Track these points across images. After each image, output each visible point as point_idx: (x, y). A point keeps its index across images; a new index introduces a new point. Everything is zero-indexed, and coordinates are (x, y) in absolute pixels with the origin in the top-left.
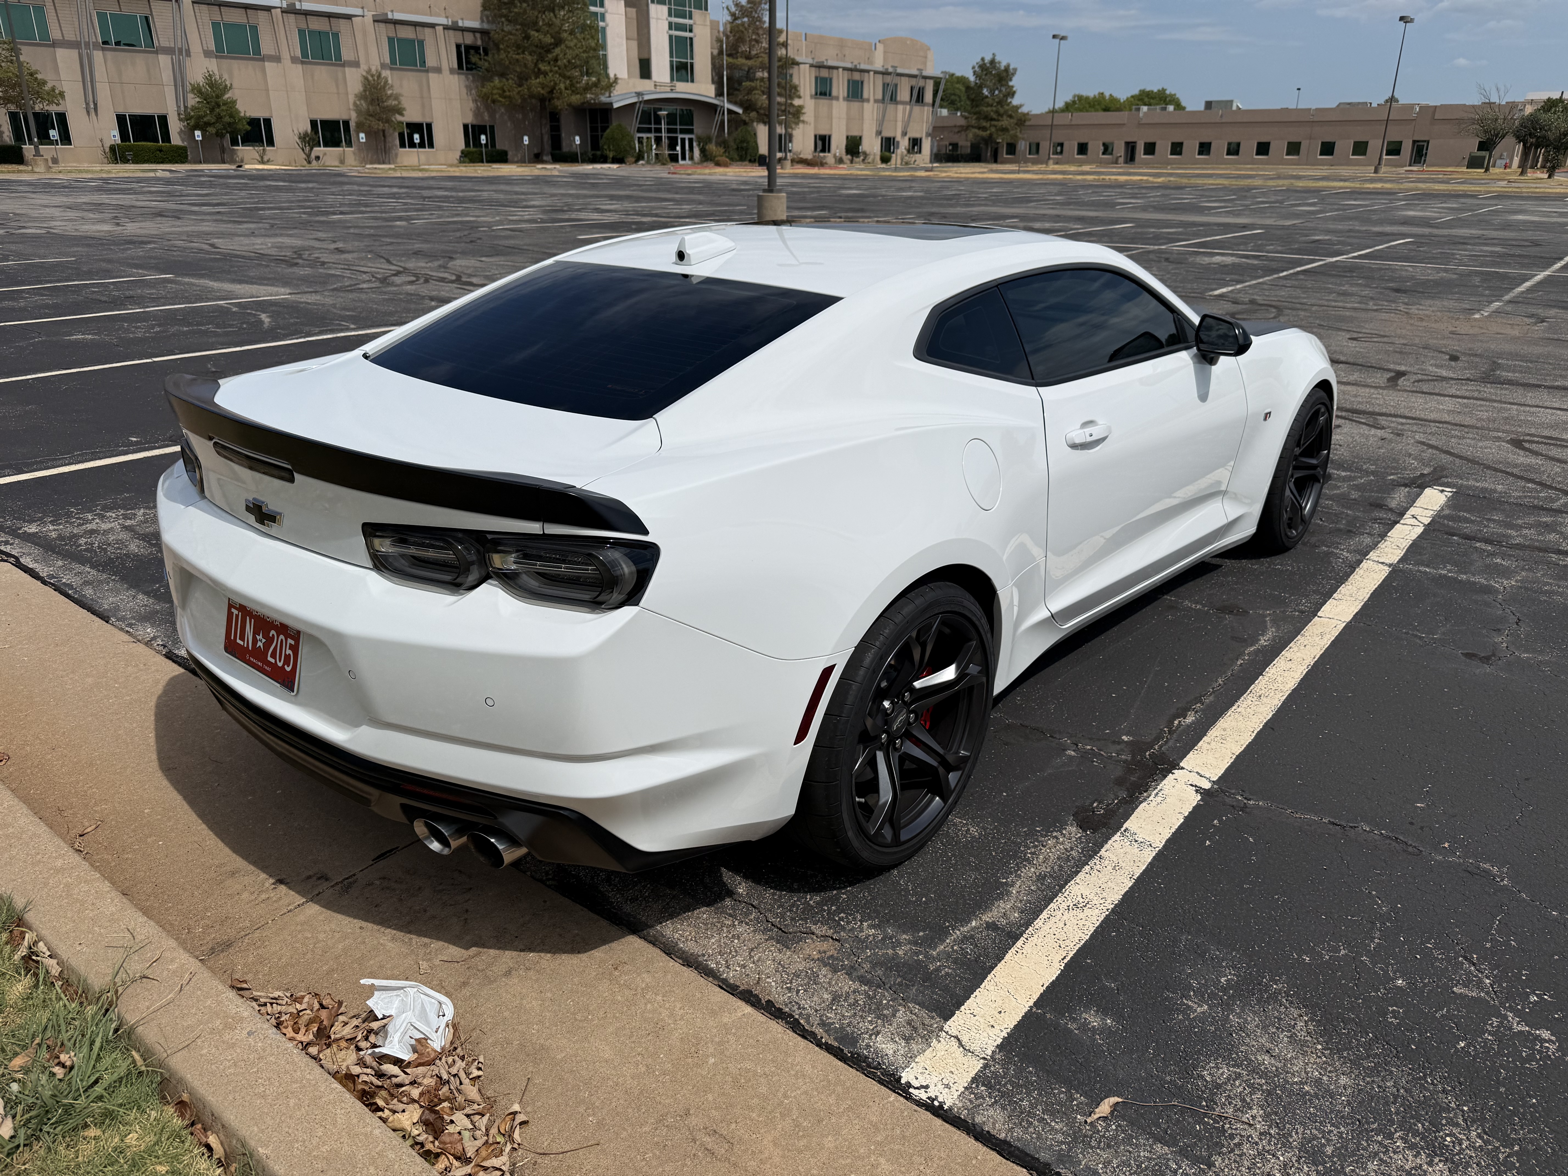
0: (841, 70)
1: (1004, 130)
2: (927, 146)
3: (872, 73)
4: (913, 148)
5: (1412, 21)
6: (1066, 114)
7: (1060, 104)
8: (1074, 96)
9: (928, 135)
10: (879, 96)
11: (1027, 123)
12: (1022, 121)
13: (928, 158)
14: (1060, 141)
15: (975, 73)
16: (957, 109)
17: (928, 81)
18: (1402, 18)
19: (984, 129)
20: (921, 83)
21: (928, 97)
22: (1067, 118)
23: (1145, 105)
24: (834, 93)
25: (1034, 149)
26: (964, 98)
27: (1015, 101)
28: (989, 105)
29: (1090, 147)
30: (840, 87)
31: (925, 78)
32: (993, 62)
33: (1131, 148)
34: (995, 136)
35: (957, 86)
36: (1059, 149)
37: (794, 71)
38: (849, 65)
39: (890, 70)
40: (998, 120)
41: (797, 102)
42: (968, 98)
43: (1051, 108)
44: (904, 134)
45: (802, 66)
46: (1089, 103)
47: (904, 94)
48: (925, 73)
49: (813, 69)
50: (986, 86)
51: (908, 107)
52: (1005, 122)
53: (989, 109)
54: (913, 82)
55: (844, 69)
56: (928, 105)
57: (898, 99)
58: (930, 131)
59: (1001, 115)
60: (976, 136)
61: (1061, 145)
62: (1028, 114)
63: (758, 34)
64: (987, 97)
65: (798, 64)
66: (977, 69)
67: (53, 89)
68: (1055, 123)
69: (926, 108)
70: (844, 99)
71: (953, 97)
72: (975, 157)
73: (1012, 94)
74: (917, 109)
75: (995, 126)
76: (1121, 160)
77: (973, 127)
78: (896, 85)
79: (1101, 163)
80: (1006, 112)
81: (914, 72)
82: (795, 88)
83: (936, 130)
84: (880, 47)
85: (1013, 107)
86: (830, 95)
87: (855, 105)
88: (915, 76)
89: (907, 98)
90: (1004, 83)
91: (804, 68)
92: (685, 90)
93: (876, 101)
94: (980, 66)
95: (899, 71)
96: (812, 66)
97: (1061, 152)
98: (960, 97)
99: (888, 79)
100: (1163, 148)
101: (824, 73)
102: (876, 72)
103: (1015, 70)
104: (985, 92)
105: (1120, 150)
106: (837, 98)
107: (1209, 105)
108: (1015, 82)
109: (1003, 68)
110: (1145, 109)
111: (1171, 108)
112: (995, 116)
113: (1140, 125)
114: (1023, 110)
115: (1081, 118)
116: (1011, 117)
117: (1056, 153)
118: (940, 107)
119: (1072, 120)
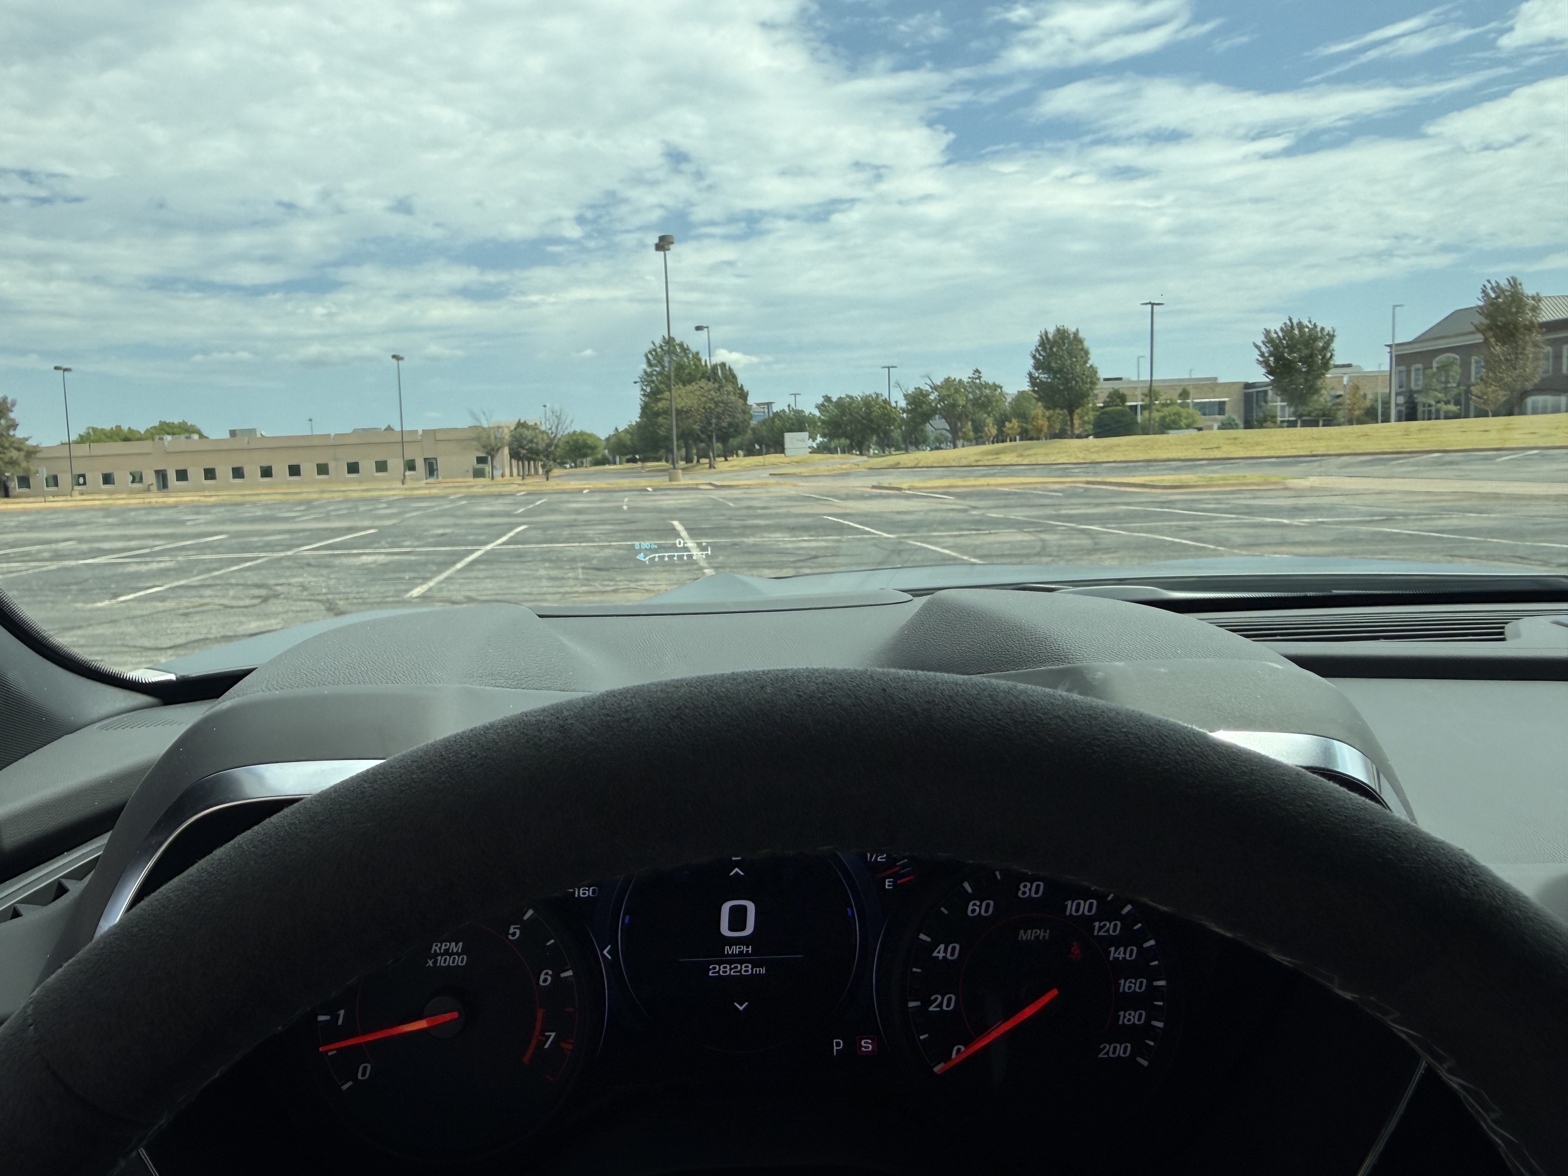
1: (13, 462)
5: (402, 359)
6: (83, 445)
7: (74, 437)
8: (89, 428)
11: (38, 456)
12: (32, 453)
14: (81, 472)
18: (394, 357)
22: (84, 449)
23: (168, 434)
25: (51, 482)
27: (19, 434)
29: (116, 477)
33: (162, 476)
36: (81, 480)
40: (5, 454)
43: (66, 441)
46: (106, 435)
52: (14, 454)
59: (7, 448)
61: (84, 476)
62: (36, 446)
68: (72, 454)
73: (14, 427)
76: (154, 488)
79: (132, 492)
80: (11, 445)
85: (18, 439)
97: (85, 483)
100: (196, 474)
103: (15, 400)
105: (150, 478)
107: (233, 433)
108: (16, 415)
110: (168, 439)
111: (196, 437)
113: (167, 454)
114: (32, 442)
115: (99, 449)
116: (19, 449)
117: (79, 485)
119: (90, 451)
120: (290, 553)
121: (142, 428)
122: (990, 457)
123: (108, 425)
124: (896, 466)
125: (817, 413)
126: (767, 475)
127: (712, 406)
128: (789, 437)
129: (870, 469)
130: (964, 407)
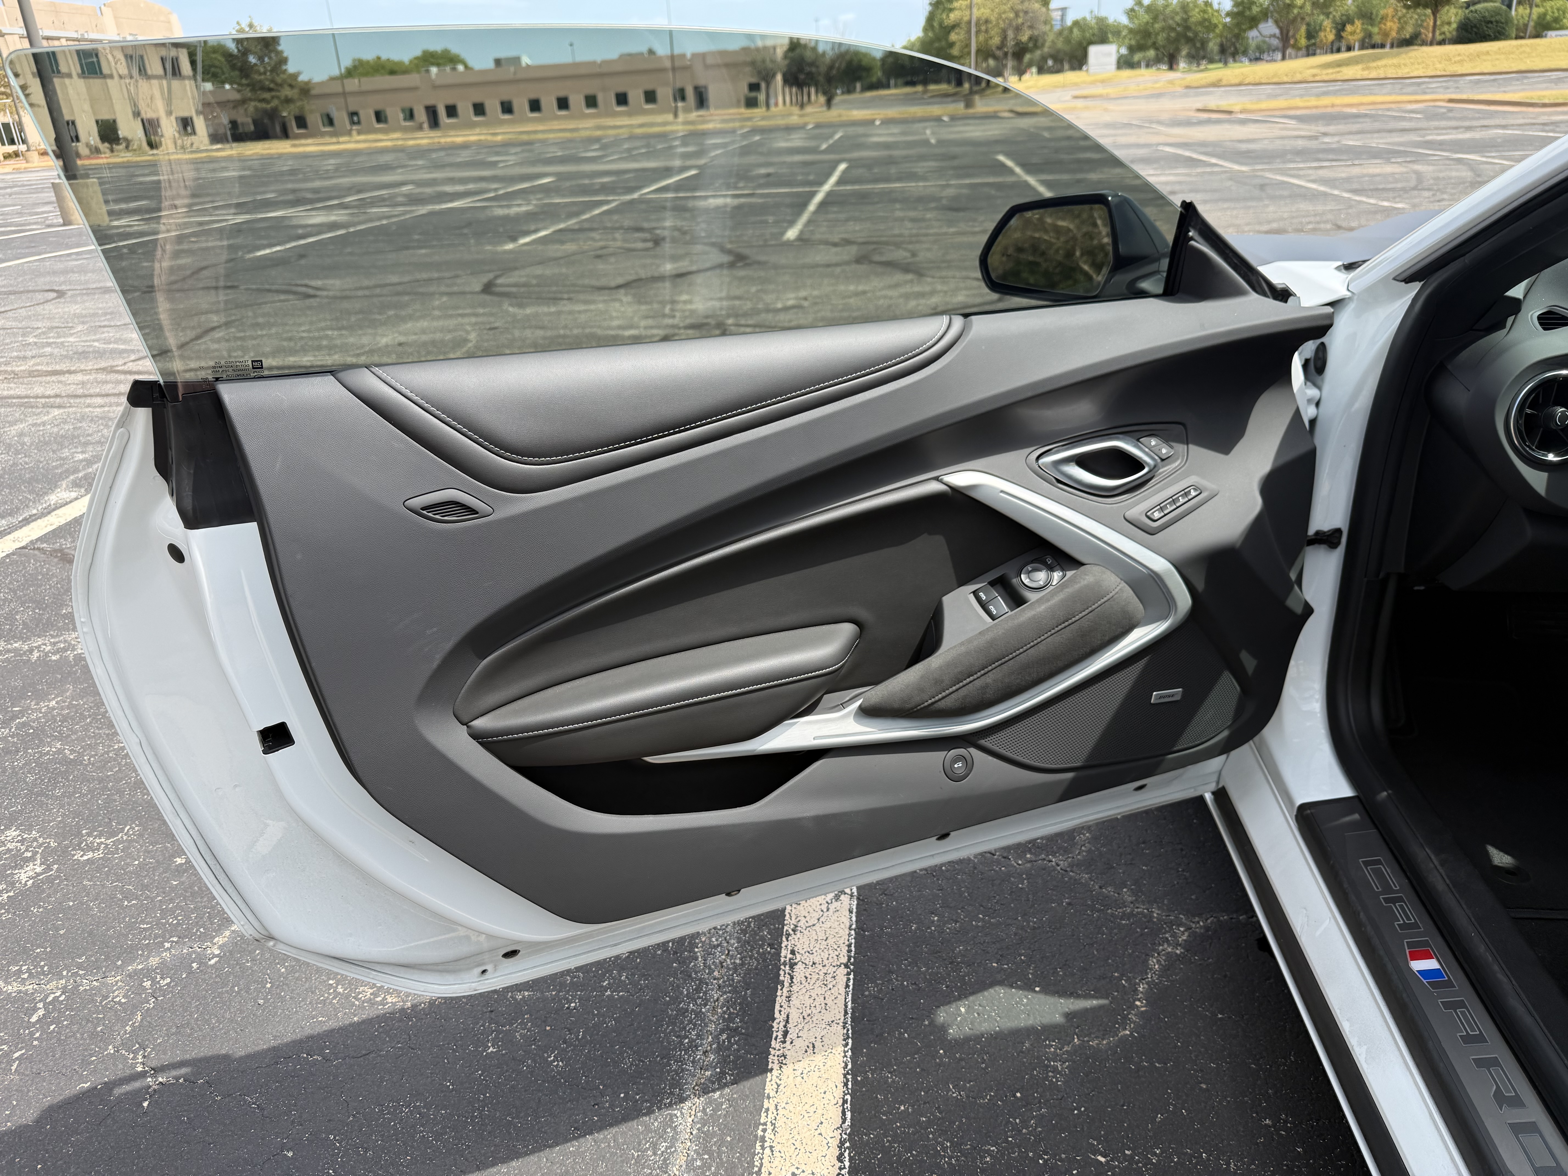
0: (63, 41)
1: (288, 101)
2: (200, 124)
4: (185, 128)
6: (350, 80)
8: (354, 60)
9: (198, 113)
10: (124, 70)
11: (312, 93)
12: (306, 90)
13: (206, 140)
14: (354, 110)
15: (233, 39)
16: (223, 83)
17: (179, 49)
19: (264, 101)
20: (173, 53)
21: (186, 69)
22: (353, 84)
23: (433, 65)
24: (64, 69)
25: (326, 120)
26: (228, 68)
27: (291, 69)
28: (261, 74)
29: (388, 114)
30: (70, 63)
31: (176, 45)
33: (432, 112)
34: (278, 108)
35: (214, 56)
36: (355, 118)
38: (74, 35)
39: (130, 41)
40: (279, 91)
42: (233, 67)
43: (337, 74)
44: (169, 113)
46: (371, 67)
47: (154, 66)
48: (174, 40)
50: (251, 54)
51: (165, 82)
52: (287, 92)
53: (263, 78)
54: (162, 52)
55: (68, 39)
56: (189, 78)
57: (149, 72)
58: (200, 108)
59: (281, 85)
61: (357, 114)
62: (309, 82)
64: (255, 65)
68: (343, 90)
69: (187, 83)
70: (79, 76)
71: (213, 69)
72: (261, 133)
73: (284, 61)
74: (176, 83)
75: (277, 97)
76: (426, 126)
77: (251, 100)
78: (142, 57)
79: (405, 130)
80: (284, 81)
81: (160, 39)
83: (206, 108)
84: (107, 12)
85: (291, 75)
86: (58, 72)
87: (96, 82)
88: (162, 45)
89: (161, 71)
90: (271, 48)
93: (123, 77)
94: (238, 30)
95: (140, 40)
97: (359, 123)
98: (221, 68)
99: (129, 49)
100: (465, 109)
103: (280, 35)
104: (252, 59)
105: (421, 116)
106: (69, 76)
107: (498, 62)
108: (284, 50)
110: (434, 70)
111: (461, 68)
112: (272, 86)
113: (435, 87)
114: (302, 78)
115: (368, 83)
116: (291, 86)
117: (355, 123)
118: (204, 80)
119: (360, 86)
120: (636, 196)
122: (1330, 71)
124: (1216, 84)
125: (1124, 20)
126: (1068, 98)
127: (1012, 15)
128: (1094, 51)
129: (1188, 87)
130: (1301, 7)
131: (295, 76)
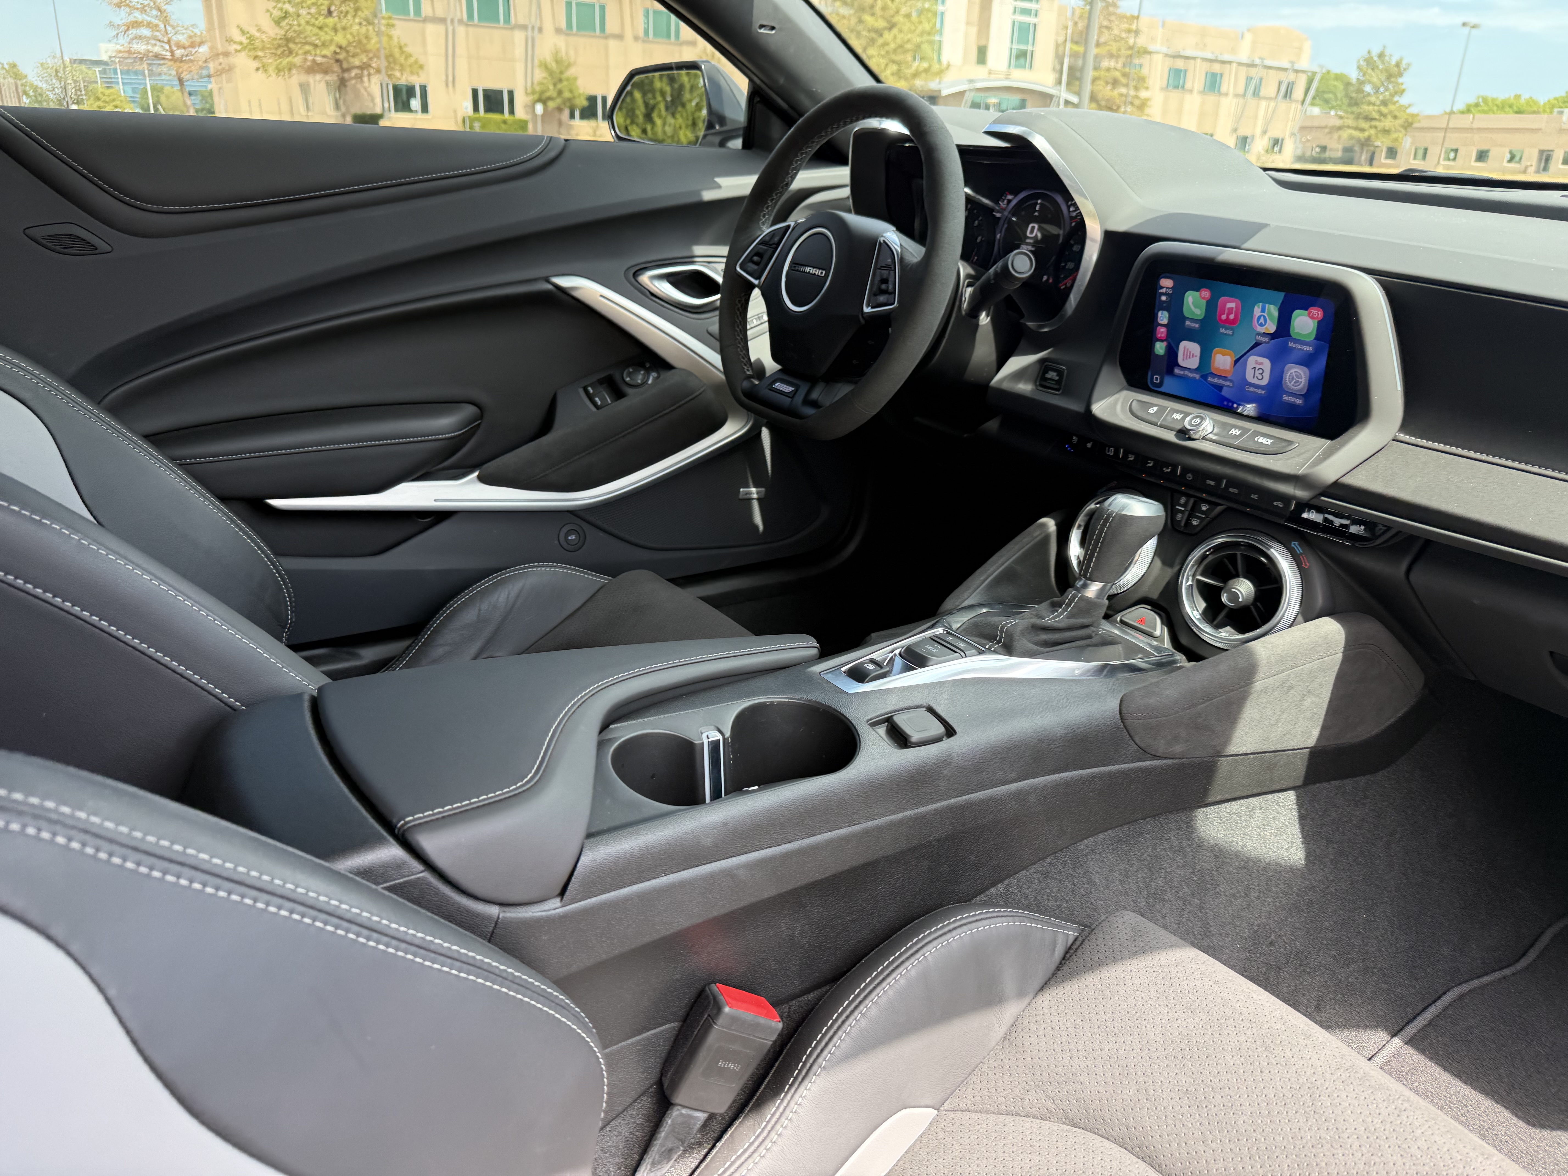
0: (1198, 61)
1: (1386, 132)
2: (1290, 146)
3: (1234, 65)
4: (1273, 147)
6: (1466, 116)
7: (1459, 106)
8: (1480, 97)
9: (1293, 134)
10: (1241, 89)
11: (1415, 125)
12: (1410, 122)
13: (1289, 160)
14: (1455, 147)
15: (1359, 68)
16: (1331, 108)
17: (1300, 75)
19: (1362, 130)
20: (1292, 77)
21: (1298, 93)
22: (1466, 121)
24: (1188, 85)
25: (1420, 153)
26: (1340, 95)
27: (1403, 100)
28: (1370, 103)
29: (1491, 154)
30: (1196, 80)
31: (1297, 71)
32: (1381, 56)
33: (1545, 156)
34: (1373, 138)
36: (1452, 155)
37: (1145, 60)
38: (1210, 56)
39: (1257, 61)
40: (1380, 120)
41: (1143, 94)
42: (1347, 95)
43: (1448, 110)
44: (1265, 132)
45: (1155, 56)
46: (1497, 106)
47: (1269, 89)
48: (1297, 67)
49: (1168, 59)
50: (1370, 82)
51: (1273, 103)
52: (1389, 123)
53: (1371, 108)
54: (1282, 76)
55: (1205, 60)
56: (1297, 101)
57: (1262, 94)
58: (1296, 130)
59: (1385, 116)
60: (1351, 137)
61: (1456, 151)
62: (1417, 115)
63: (1110, 21)
64: (1369, 94)
65: (1150, 53)
66: (1362, 63)
67: (416, 62)
68: (1451, 125)
69: (1294, 106)
70: (1199, 92)
71: (1327, 95)
73: (1401, 92)
74: (1283, 105)
75: (1376, 127)
77: (1348, 128)
78: (1262, 79)
79: (1504, 171)
80: (1391, 112)
81: (1285, 64)
82: (1142, 79)
83: (1303, 130)
84: (1248, 37)
85: (1401, 106)
86: (1183, 87)
87: (1211, 98)
88: (1285, 70)
89: (1273, 94)
90: (1392, 79)
91: (1158, 59)
92: (1022, 78)
93: (1236, 96)
94: (1366, 60)
95: (1268, 62)
96: (1166, 55)
97: (1455, 159)
98: (1336, 94)
99: (1253, 72)
101: (1180, 64)
102: (1240, 64)
103: (1409, 65)
104: (1368, 88)
105: (1531, 159)
106: (1191, 91)
108: (1406, 80)
109: (1393, 62)
112: (1376, 116)
113: (1562, 130)
114: (1412, 110)
115: (1482, 121)
116: (1395, 117)
117: (1449, 159)
118: (1312, 104)
119: (1472, 123)
121: (1542, 99)
123: (1502, 94)
131: (1403, 108)
